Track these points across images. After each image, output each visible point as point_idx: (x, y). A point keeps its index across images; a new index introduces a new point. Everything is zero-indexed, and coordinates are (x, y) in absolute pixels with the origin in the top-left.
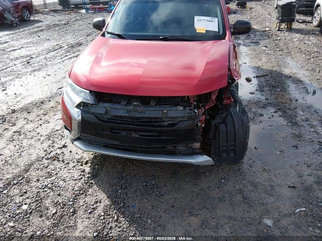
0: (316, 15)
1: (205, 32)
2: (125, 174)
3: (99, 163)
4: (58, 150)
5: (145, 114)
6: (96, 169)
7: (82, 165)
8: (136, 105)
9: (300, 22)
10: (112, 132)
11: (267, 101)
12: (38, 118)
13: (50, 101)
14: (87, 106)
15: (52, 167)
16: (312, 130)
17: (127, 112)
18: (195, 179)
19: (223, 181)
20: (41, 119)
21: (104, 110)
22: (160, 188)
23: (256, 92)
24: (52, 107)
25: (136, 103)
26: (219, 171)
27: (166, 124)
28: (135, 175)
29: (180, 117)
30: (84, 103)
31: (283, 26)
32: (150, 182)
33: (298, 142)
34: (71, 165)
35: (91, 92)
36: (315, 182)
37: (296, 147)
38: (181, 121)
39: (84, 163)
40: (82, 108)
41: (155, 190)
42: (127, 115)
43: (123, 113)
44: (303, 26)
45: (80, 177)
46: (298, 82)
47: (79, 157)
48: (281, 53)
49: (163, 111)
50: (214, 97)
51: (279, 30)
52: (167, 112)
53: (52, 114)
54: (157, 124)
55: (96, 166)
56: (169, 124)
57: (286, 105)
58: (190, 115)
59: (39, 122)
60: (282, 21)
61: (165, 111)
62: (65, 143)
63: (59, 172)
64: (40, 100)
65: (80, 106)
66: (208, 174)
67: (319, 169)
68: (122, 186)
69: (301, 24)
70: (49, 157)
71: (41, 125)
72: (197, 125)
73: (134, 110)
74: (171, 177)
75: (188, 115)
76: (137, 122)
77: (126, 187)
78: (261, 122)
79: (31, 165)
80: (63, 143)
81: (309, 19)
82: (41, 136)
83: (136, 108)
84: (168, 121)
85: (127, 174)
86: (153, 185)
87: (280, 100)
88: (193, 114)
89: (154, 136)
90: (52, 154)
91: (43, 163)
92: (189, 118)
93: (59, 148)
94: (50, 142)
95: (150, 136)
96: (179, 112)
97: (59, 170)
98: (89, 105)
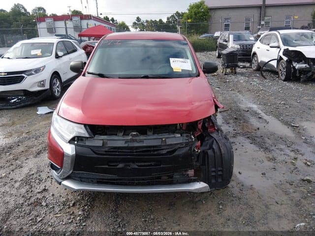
0: (254, 61)
1: (181, 71)
2: (119, 212)
3: (89, 204)
4: (38, 195)
5: (143, 143)
6: (86, 210)
7: (69, 208)
8: (134, 135)
9: (241, 68)
10: (109, 166)
11: (235, 132)
12: (8, 164)
13: (19, 145)
14: (82, 140)
15: (34, 213)
16: (282, 153)
17: (126, 142)
18: (193, 208)
19: (221, 207)
20: (12, 165)
21: (102, 142)
22: (160, 221)
23: (223, 125)
24: (23, 152)
25: (135, 133)
26: (214, 198)
27: (164, 152)
28: (131, 212)
29: (178, 144)
30: (78, 137)
31: (228, 70)
32: (149, 217)
33: (275, 164)
34: (57, 209)
35: (85, 125)
36: (302, 198)
37: (274, 168)
38: (180, 148)
39: (71, 205)
40: (76, 142)
41: (156, 224)
42: (126, 145)
43: (122, 144)
44: (244, 70)
45: (70, 221)
46: (255, 114)
47: (64, 199)
48: (233, 92)
49: (162, 139)
50: (200, 126)
51: (225, 75)
52: (165, 140)
53: (23, 158)
54: (156, 153)
55: (86, 207)
56: (168, 152)
57: (252, 133)
58: (187, 141)
59: (11, 167)
60: (228, 67)
61: (164, 139)
62: (45, 186)
63: (44, 217)
64: (8, 146)
65: (75, 141)
66: (204, 202)
67: (301, 185)
68: (119, 224)
69: (242, 70)
70: (30, 203)
71: (13, 170)
72: (194, 150)
73: (133, 140)
74: (169, 209)
75: (185, 141)
76: (136, 152)
77: (125, 225)
78: (236, 149)
79: (9, 213)
80: (42, 187)
81: (248, 65)
82: (16, 182)
83: (134, 138)
84: (167, 149)
85: (121, 212)
86: (152, 219)
87: (246, 130)
88: (190, 140)
89: (153, 166)
90: (32, 200)
91: (23, 209)
92: (187, 144)
93: (39, 193)
94: (27, 187)
95: (149, 166)
96: (177, 139)
97: (44, 215)
98: (84, 139)
